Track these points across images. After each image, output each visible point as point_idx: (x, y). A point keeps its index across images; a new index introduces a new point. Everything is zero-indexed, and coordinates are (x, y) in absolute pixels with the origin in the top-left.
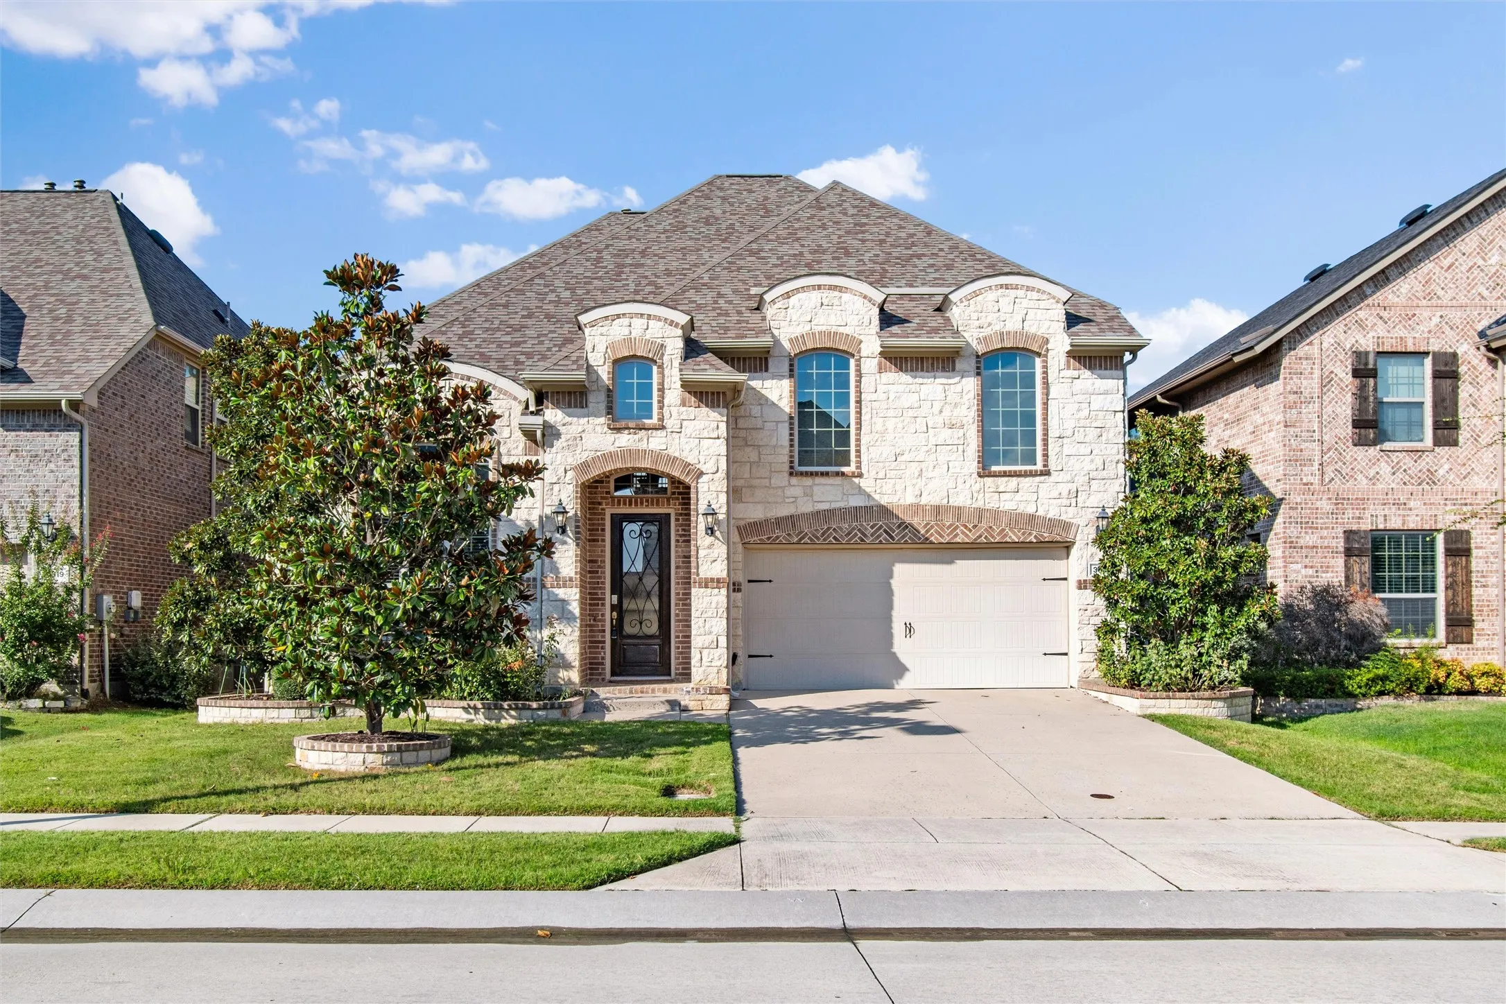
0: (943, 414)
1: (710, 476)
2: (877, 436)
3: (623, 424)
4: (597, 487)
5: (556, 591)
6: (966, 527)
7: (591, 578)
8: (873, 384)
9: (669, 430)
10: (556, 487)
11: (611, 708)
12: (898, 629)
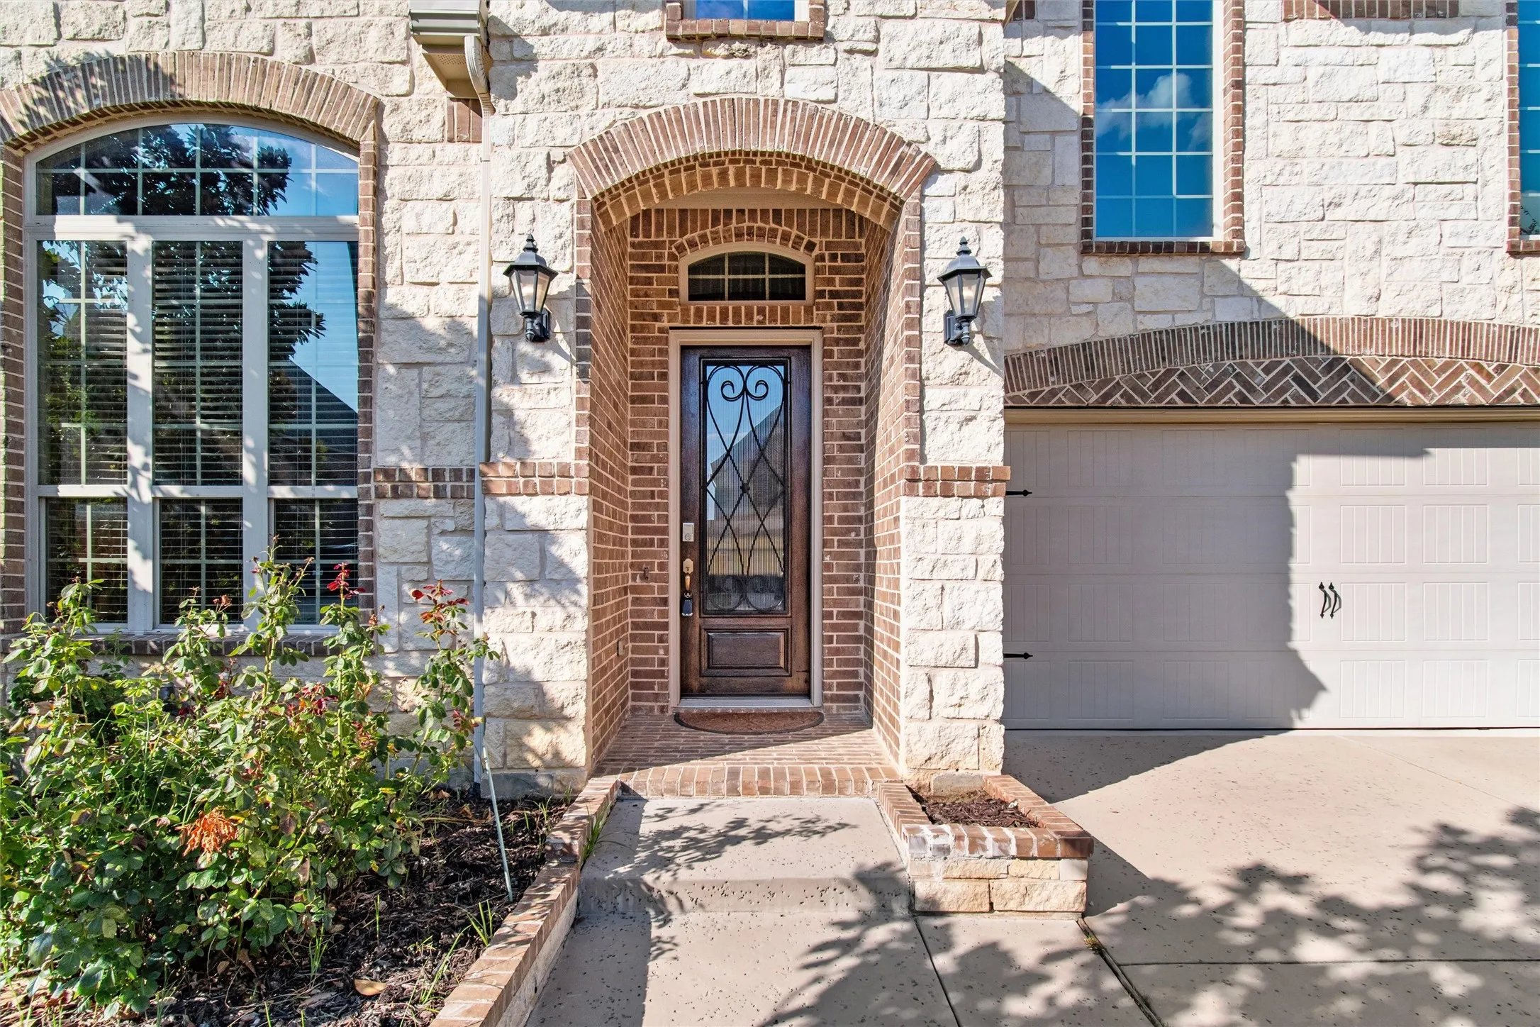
0: (1430, 114)
1: (959, 178)
2: (1281, 163)
3: (711, 26)
4: (649, 281)
5: (522, 504)
6: (1479, 369)
7: (635, 483)
8: (1272, 45)
9: (842, 47)
10: (524, 210)
11: (672, 904)
12: (1304, 599)
